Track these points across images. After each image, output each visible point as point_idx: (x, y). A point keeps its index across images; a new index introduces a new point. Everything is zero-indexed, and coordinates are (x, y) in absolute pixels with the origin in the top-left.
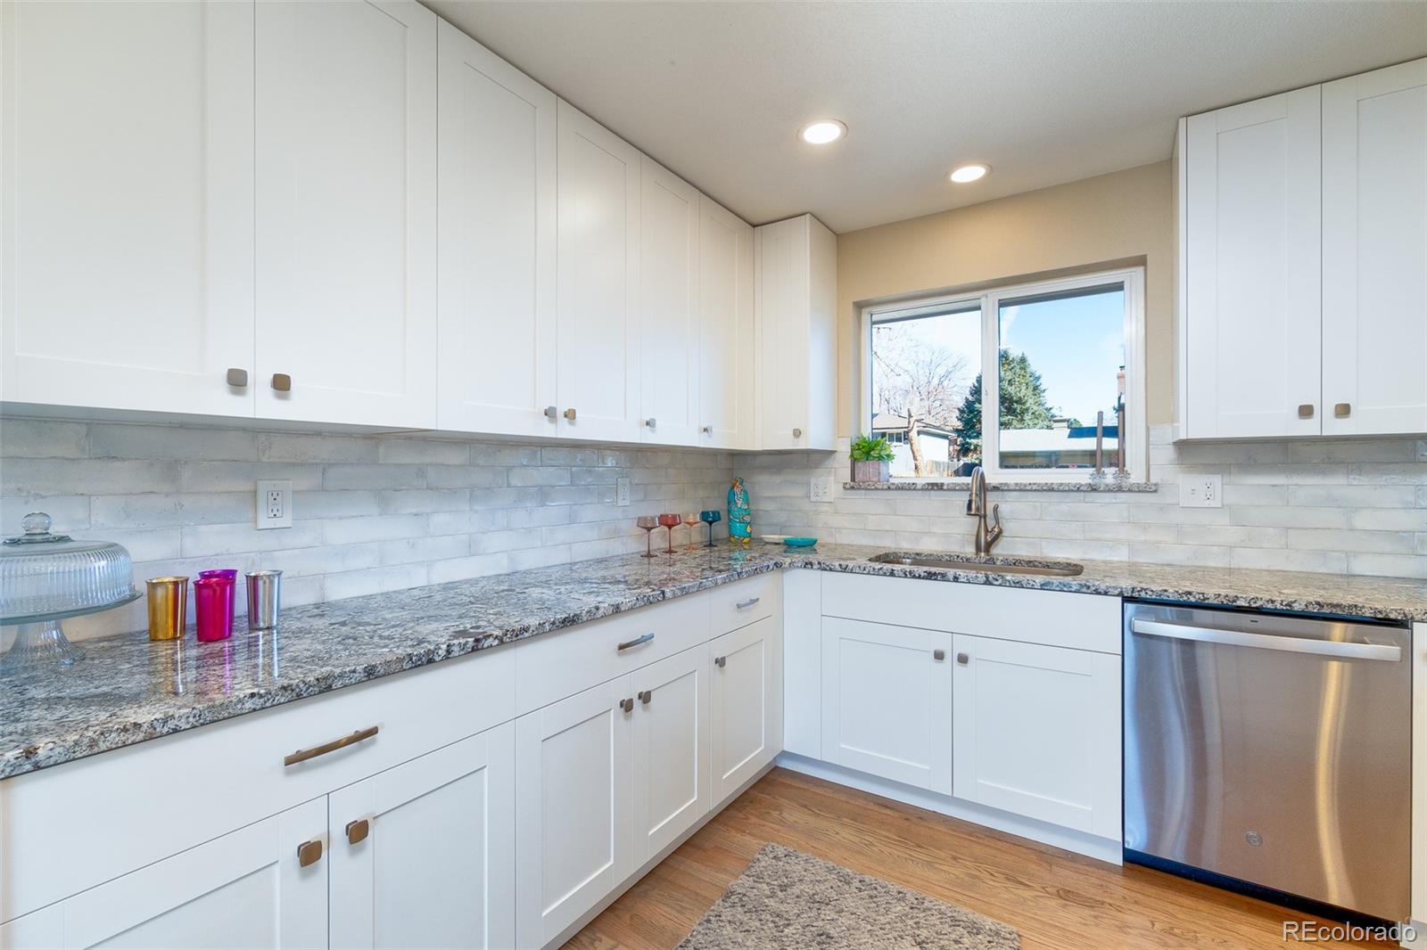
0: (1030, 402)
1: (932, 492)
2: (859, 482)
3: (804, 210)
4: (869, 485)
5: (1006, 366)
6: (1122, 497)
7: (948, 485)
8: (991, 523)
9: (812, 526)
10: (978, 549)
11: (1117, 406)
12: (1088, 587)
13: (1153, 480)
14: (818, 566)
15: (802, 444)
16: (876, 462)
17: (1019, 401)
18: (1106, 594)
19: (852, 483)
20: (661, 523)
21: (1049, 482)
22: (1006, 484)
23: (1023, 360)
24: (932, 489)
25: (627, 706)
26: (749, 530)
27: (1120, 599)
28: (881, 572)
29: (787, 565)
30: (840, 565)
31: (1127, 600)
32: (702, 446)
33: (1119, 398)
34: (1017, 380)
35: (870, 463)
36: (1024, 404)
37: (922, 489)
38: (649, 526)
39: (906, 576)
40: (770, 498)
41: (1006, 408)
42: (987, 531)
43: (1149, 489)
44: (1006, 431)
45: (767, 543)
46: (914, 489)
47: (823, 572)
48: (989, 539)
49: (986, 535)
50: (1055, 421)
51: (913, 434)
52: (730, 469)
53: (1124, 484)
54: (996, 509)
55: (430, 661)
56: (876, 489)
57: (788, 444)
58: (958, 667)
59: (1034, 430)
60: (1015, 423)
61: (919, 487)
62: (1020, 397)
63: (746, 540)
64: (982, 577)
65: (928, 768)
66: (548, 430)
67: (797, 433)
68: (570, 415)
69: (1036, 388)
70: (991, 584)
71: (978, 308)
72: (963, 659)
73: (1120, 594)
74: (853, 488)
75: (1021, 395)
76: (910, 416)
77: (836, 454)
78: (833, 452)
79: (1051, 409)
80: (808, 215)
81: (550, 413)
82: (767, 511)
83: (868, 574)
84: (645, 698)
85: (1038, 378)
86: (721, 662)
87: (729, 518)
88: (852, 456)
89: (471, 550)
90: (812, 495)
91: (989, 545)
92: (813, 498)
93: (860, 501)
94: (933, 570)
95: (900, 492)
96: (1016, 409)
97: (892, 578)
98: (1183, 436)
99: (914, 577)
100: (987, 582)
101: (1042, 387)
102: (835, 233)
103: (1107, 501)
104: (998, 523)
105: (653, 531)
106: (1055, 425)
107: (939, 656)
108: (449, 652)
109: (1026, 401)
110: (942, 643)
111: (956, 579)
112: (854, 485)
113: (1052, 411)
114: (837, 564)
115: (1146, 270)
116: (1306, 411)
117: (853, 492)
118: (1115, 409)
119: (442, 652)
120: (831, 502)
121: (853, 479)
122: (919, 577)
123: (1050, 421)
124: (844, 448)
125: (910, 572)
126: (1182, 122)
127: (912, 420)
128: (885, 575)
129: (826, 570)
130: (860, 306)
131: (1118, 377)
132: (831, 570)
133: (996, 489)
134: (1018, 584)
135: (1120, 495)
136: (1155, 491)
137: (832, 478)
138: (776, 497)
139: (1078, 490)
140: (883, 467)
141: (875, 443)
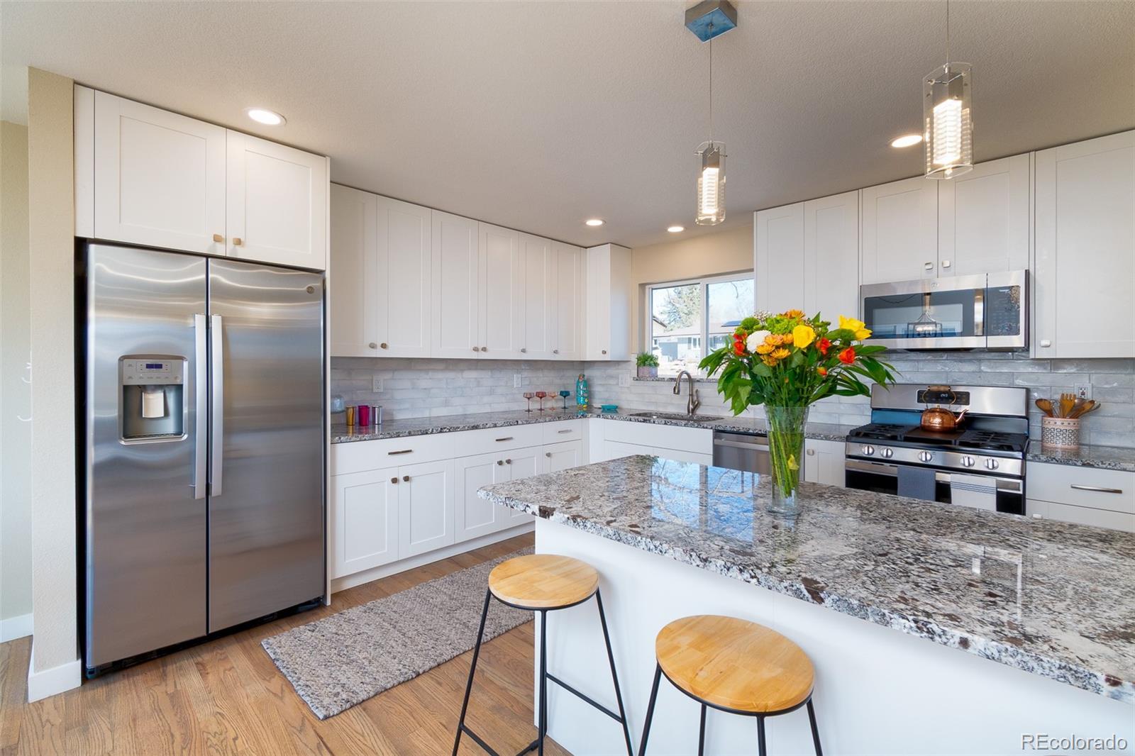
2: (641, 377)
4: (646, 378)
10: (688, 411)
15: (607, 358)
19: (637, 377)
20: (536, 396)
25: (500, 463)
26: (586, 401)
35: (647, 367)
38: (530, 396)
55: (427, 433)
56: (650, 380)
57: (601, 357)
63: (585, 406)
66: (475, 356)
67: (604, 352)
68: (484, 349)
73: (713, 428)
74: (638, 380)
77: (630, 362)
78: (628, 361)
81: (476, 349)
82: (597, 391)
84: (509, 462)
86: (549, 455)
87: (576, 395)
88: (637, 363)
89: (446, 404)
91: (693, 410)
93: (641, 386)
94: (646, 418)
100: (665, 424)
108: (432, 431)
112: (639, 378)
119: (430, 431)
120: (626, 387)
121: (638, 375)
122: (641, 421)
124: (634, 359)
134: (676, 424)
137: (628, 374)
140: (653, 370)
141: (649, 357)
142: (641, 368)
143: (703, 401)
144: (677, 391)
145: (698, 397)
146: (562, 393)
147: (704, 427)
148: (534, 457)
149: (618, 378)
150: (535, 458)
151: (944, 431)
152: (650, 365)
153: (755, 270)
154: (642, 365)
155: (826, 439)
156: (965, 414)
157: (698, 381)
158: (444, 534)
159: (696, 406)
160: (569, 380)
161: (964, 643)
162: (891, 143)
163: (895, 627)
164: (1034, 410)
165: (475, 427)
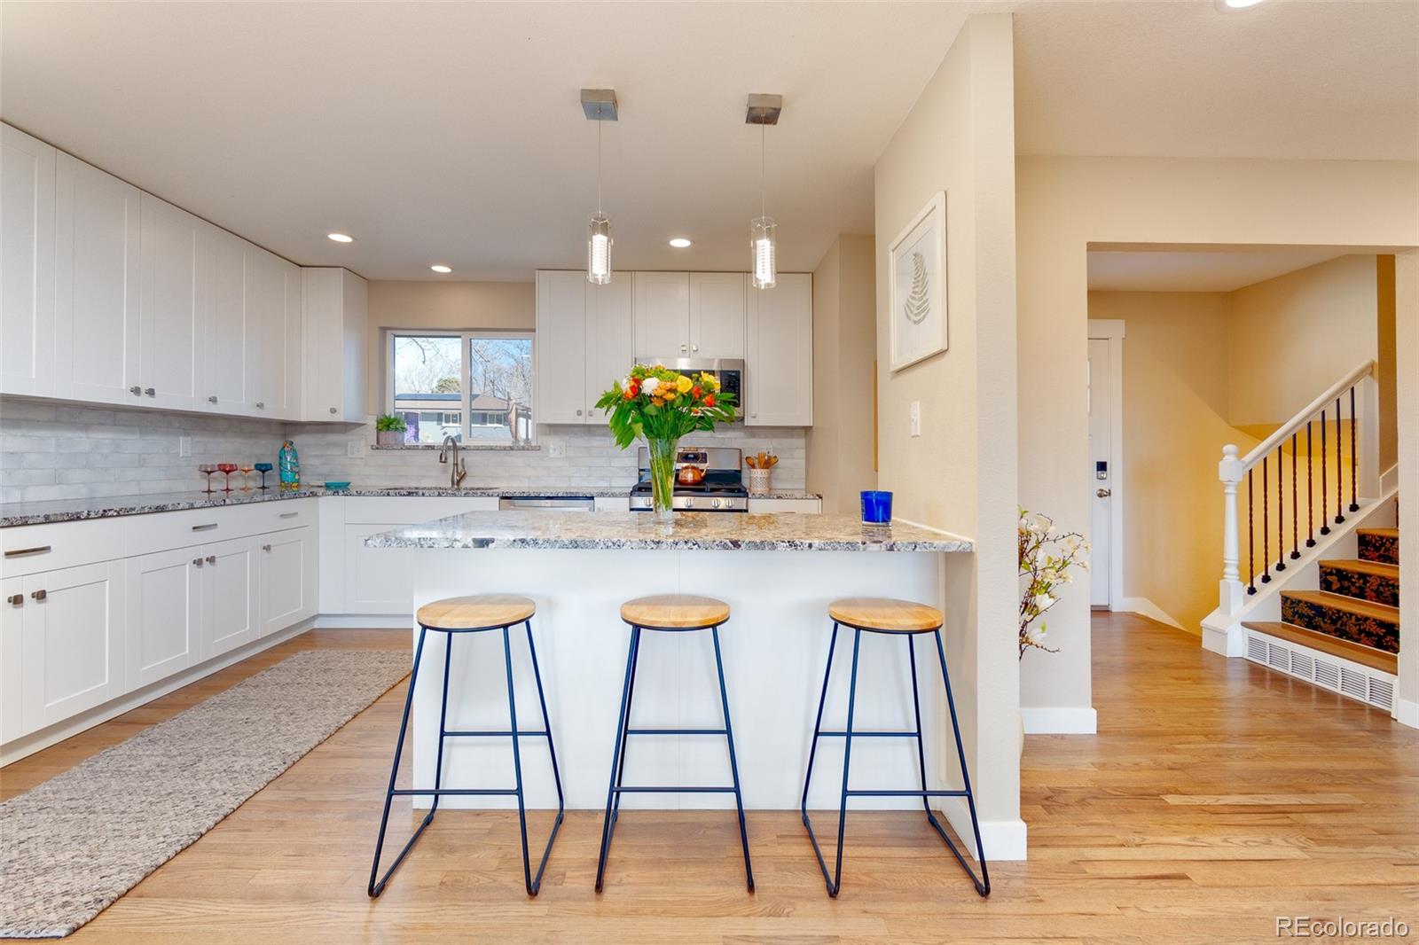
2: (382, 444)
3: (337, 265)
4: (390, 447)
8: (460, 468)
9: (348, 475)
10: (453, 484)
15: (338, 418)
16: (394, 432)
18: (492, 496)
19: (377, 445)
20: (220, 470)
25: (199, 563)
26: (297, 477)
27: (498, 498)
29: (321, 494)
30: (356, 492)
31: (505, 498)
32: (254, 416)
35: (390, 432)
38: (209, 470)
43: (538, 448)
51: (513, 416)
52: (281, 433)
53: (528, 445)
54: (463, 460)
56: (394, 449)
57: (327, 417)
63: (294, 484)
64: (436, 493)
66: (133, 401)
67: (333, 411)
68: (151, 392)
73: (504, 496)
74: (377, 448)
76: (509, 399)
77: (366, 425)
78: (364, 424)
81: (136, 391)
84: (211, 560)
86: (267, 548)
87: (281, 470)
88: (377, 427)
90: (349, 453)
91: (459, 482)
92: (350, 456)
93: (382, 457)
95: (406, 450)
97: (388, 497)
99: (401, 495)
105: (212, 474)
111: (423, 494)
112: (379, 446)
117: (378, 451)
120: (362, 458)
121: (378, 443)
124: (372, 422)
126: (537, 271)
127: (512, 402)
128: (384, 495)
132: (350, 495)
136: (541, 450)
137: (363, 442)
138: (317, 456)
139: (505, 449)
140: (399, 435)
141: (395, 420)
142: (382, 433)
143: (470, 471)
144: (443, 459)
145: (463, 467)
146: (258, 467)
147: (488, 496)
148: (247, 551)
149: (347, 445)
150: (248, 553)
151: (695, 483)
152: (396, 429)
153: (537, 330)
154: (386, 428)
155: (614, 496)
156: (707, 470)
157: (464, 449)
158: (107, 682)
159: (462, 477)
160: (266, 449)
161: (810, 546)
162: (671, 240)
163: (780, 549)
164: (745, 465)
165: (160, 509)
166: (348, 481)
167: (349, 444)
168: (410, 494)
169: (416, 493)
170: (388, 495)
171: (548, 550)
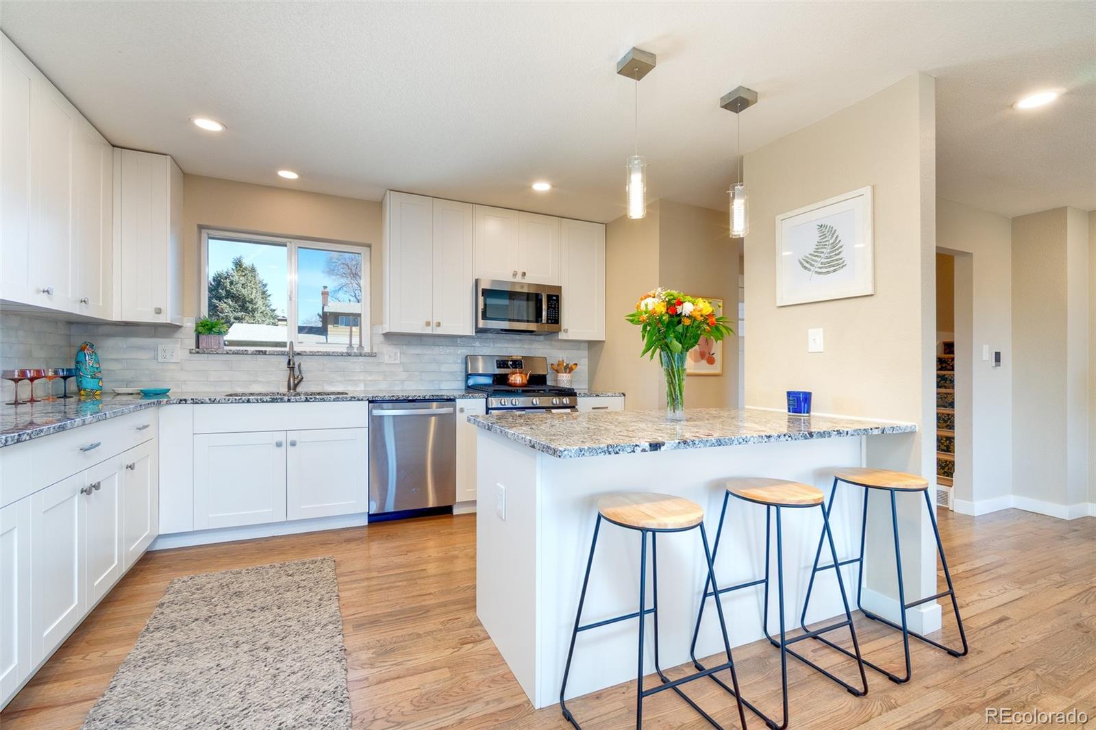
0: (260, 303)
1: (259, 356)
2: (203, 348)
3: (167, 153)
4: (212, 351)
5: (240, 273)
6: (361, 359)
7: (270, 351)
8: (297, 373)
9: (159, 381)
10: (289, 388)
11: (321, 313)
12: (355, 398)
13: (374, 351)
14: (191, 401)
15: (161, 319)
16: (217, 336)
17: (251, 302)
18: (362, 400)
19: (197, 350)
21: (328, 351)
22: (305, 352)
23: (253, 270)
24: (259, 354)
26: (100, 384)
27: (368, 402)
28: (240, 401)
30: (210, 399)
31: (370, 402)
33: (323, 308)
34: (249, 285)
35: (212, 336)
36: (255, 304)
37: (252, 354)
39: (258, 402)
40: (116, 360)
41: (239, 306)
42: (294, 378)
43: (372, 355)
44: (240, 325)
45: (118, 394)
46: (246, 354)
47: (195, 405)
48: (296, 382)
49: (294, 381)
50: (279, 320)
52: (67, 335)
53: (362, 351)
54: (299, 366)
56: (217, 353)
57: (151, 319)
58: (290, 448)
59: (262, 325)
60: (247, 318)
61: (250, 352)
62: (252, 299)
63: (98, 392)
65: (271, 510)
69: (264, 293)
70: (309, 401)
71: (286, 246)
72: (293, 444)
73: (368, 400)
74: (198, 353)
75: (253, 297)
77: (183, 329)
78: (180, 327)
79: (274, 310)
80: (169, 157)
82: (112, 370)
83: (232, 403)
85: (265, 286)
86: (131, 467)
88: (196, 330)
91: (296, 386)
92: (161, 360)
95: (235, 355)
96: (248, 307)
98: (387, 330)
99: (263, 402)
101: (268, 293)
102: (184, 173)
103: (355, 360)
104: (300, 372)
106: (280, 323)
107: (279, 445)
109: (257, 302)
110: (280, 437)
111: (289, 400)
112: (199, 350)
113: (276, 312)
114: (207, 399)
115: (371, 250)
116: (428, 324)
117: (197, 355)
118: (319, 315)
120: (179, 363)
121: (198, 347)
123: (276, 320)
124: (190, 325)
125: (261, 399)
126: (388, 191)
128: (243, 402)
129: (198, 403)
130: (201, 227)
131: (322, 294)
132: (202, 403)
133: (299, 354)
135: (360, 357)
136: (375, 356)
137: (179, 345)
138: (123, 359)
139: (342, 355)
142: (202, 337)
143: (313, 375)
166: (168, 388)
167: (160, 347)
168: (273, 401)
169: (281, 399)
170: (248, 401)
171: (702, 449)
